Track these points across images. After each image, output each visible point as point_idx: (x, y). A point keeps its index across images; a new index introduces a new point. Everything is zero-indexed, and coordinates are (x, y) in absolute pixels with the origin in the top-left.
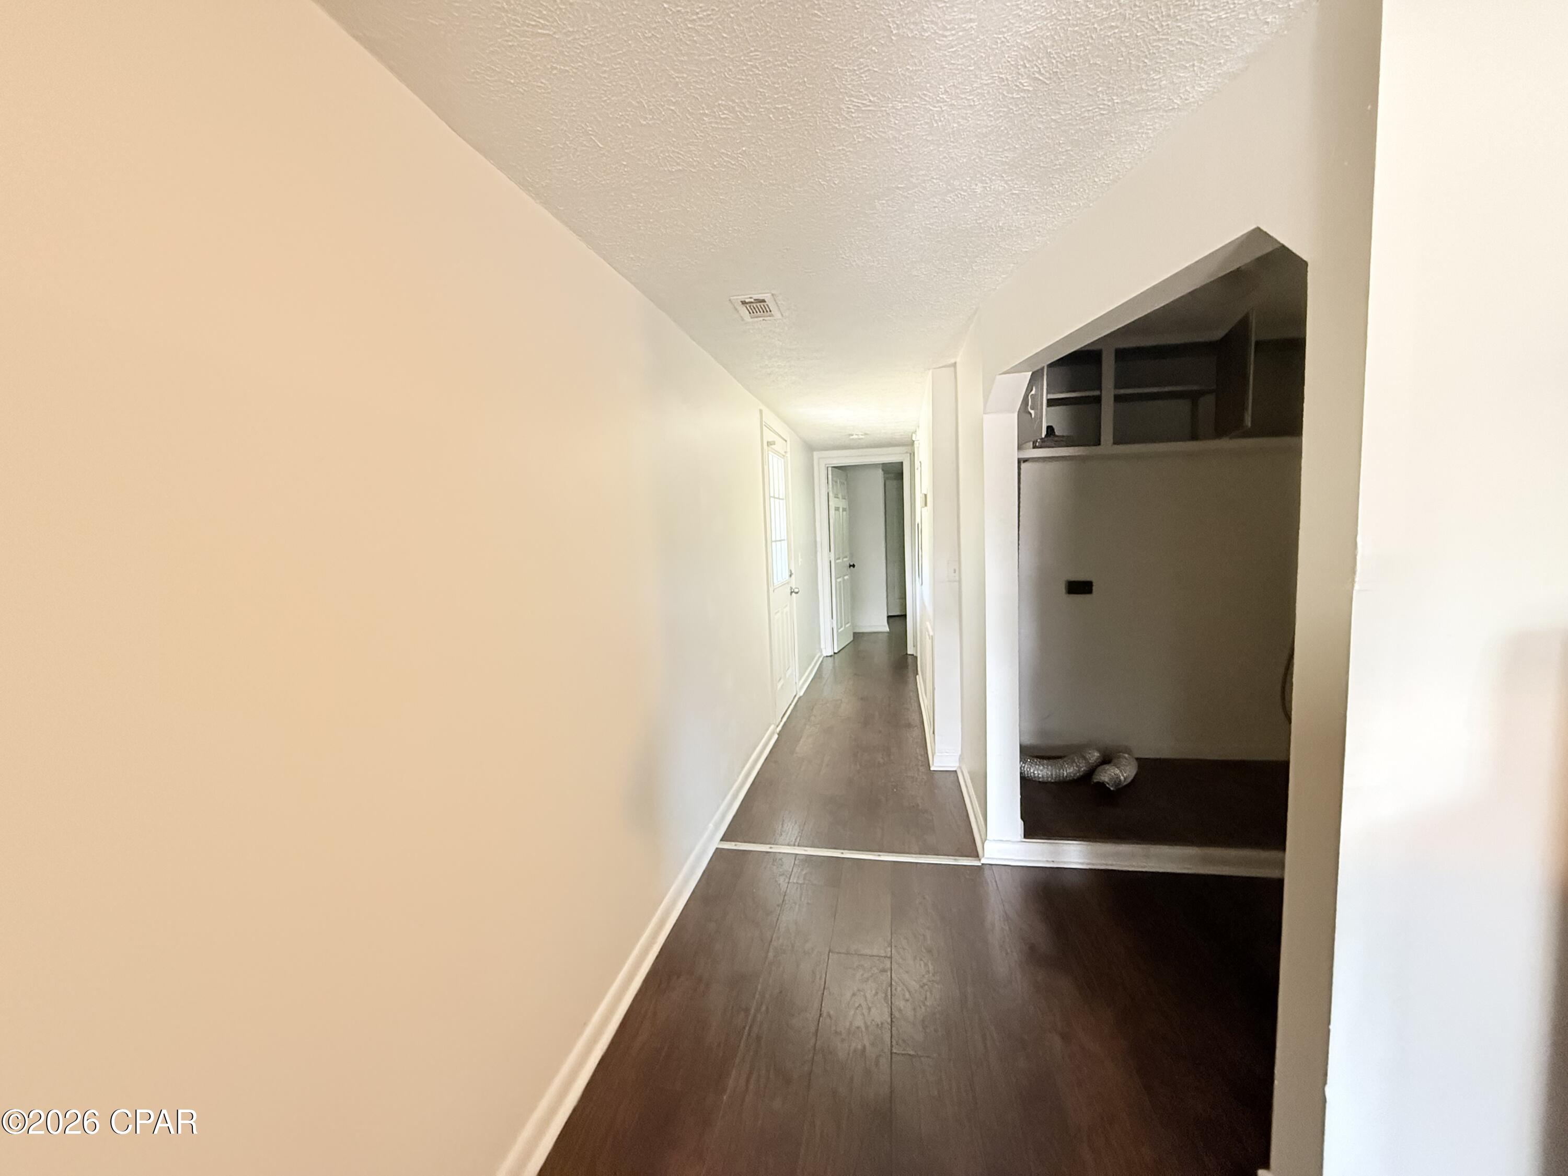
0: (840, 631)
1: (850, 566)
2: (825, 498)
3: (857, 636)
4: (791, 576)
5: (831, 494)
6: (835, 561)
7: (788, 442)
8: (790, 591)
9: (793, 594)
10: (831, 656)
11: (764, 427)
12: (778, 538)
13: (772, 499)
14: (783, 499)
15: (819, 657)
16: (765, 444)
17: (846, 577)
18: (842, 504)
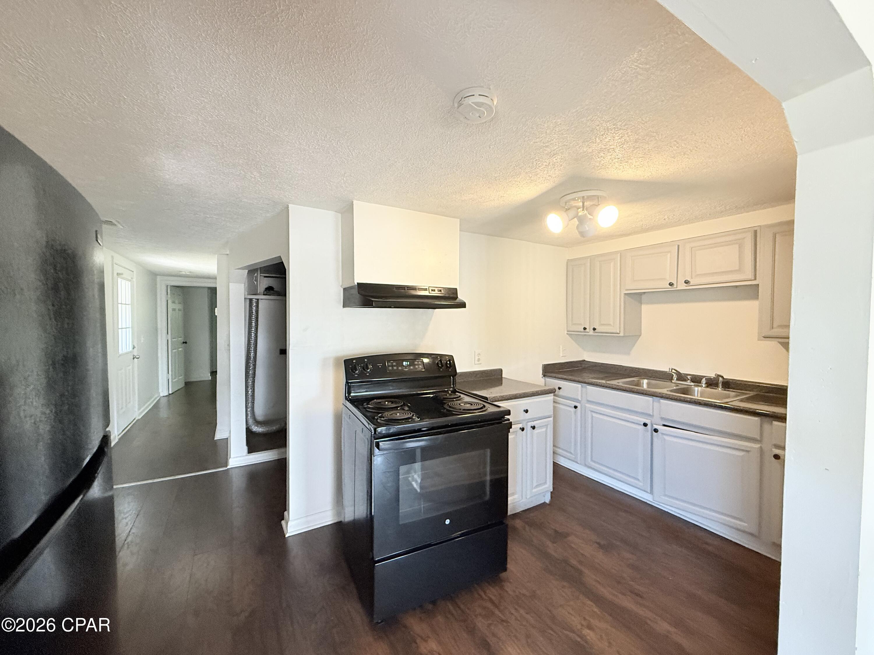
0: (174, 381)
1: (184, 343)
2: (164, 304)
3: (188, 384)
4: (133, 348)
5: (169, 302)
6: (171, 340)
7: (135, 272)
8: (132, 357)
9: (135, 359)
10: (167, 396)
11: (114, 265)
12: (124, 326)
13: (120, 305)
14: (129, 304)
15: (158, 397)
16: (115, 274)
17: (180, 349)
18: (178, 306)
